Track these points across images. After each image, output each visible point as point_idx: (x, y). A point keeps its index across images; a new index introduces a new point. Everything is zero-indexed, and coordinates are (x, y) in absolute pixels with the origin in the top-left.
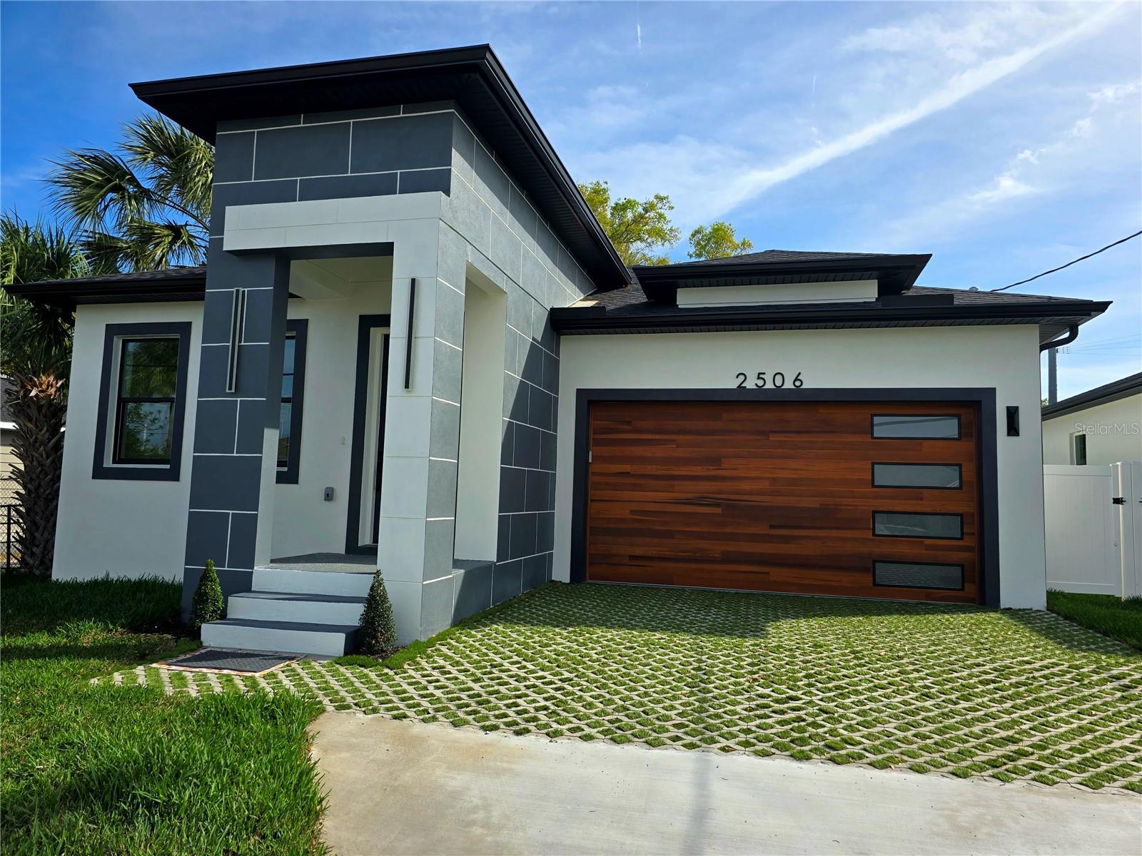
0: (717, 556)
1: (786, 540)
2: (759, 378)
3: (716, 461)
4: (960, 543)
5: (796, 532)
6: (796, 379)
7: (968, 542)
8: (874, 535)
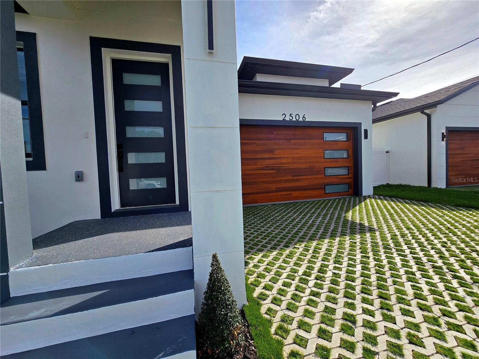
0: (274, 189)
1: (298, 180)
2: (290, 116)
3: (272, 151)
4: (348, 176)
5: (301, 177)
6: (303, 117)
7: (351, 175)
8: (325, 176)
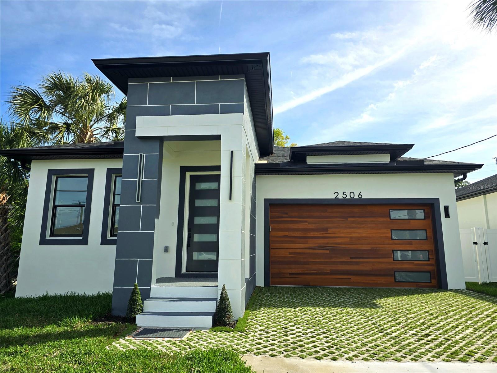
0: (328, 272)
1: (357, 263)
2: (344, 194)
3: (326, 230)
4: (428, 262)
5: (361, 260)
6: (359, 195)
7: (432, 262)
8: (394, 260)
